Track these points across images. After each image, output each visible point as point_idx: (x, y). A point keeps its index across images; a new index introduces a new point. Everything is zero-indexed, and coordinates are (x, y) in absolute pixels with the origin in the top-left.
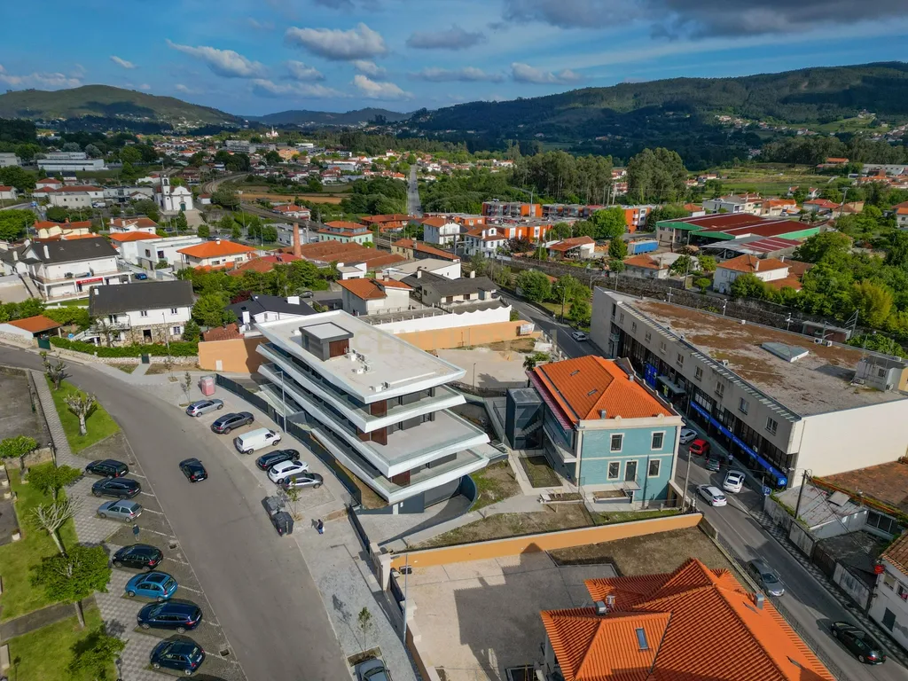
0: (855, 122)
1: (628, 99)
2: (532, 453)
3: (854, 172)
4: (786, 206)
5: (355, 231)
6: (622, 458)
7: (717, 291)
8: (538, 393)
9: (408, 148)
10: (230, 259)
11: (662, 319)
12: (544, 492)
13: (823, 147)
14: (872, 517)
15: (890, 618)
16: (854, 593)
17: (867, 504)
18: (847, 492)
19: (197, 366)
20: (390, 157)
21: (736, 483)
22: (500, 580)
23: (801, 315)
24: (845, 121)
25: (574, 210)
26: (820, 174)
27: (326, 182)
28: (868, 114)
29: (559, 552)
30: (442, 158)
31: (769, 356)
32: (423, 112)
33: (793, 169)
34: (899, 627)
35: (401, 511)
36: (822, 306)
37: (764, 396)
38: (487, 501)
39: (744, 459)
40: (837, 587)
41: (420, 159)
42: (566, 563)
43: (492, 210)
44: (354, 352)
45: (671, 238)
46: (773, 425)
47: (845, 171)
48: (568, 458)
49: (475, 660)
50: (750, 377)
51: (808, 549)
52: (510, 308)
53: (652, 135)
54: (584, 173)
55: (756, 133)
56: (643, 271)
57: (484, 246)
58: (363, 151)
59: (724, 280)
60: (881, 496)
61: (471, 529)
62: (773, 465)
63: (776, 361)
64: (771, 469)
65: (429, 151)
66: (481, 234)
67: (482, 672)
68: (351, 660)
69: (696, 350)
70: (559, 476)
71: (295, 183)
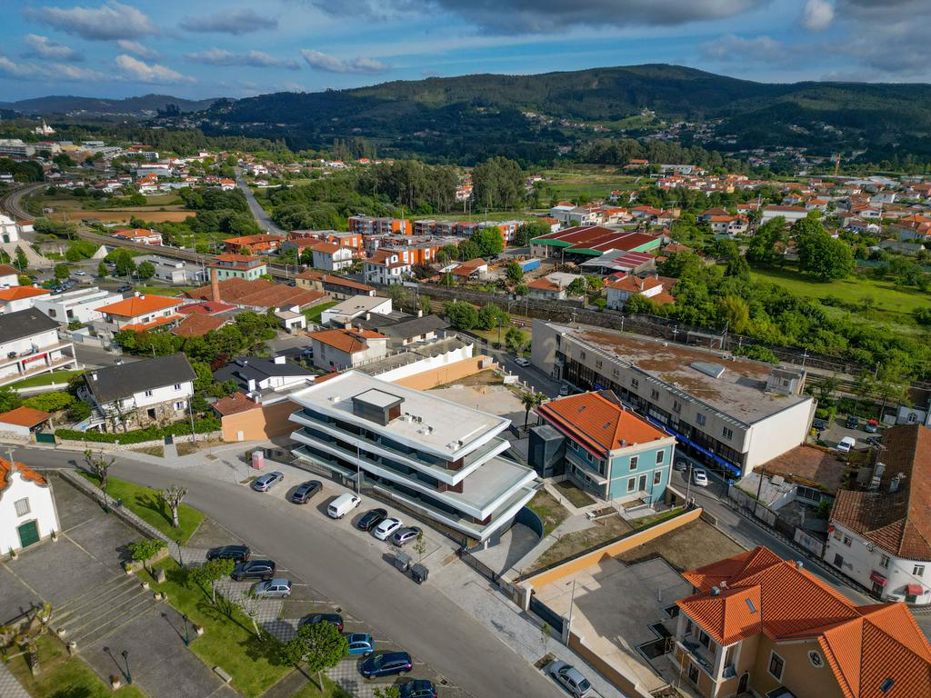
0: (640, 119)
1: (439, 93)
2: (560, 478)
3: (654, 172)
4: (621, 214)
5: (249, 264)
6: (636, 475)
7: (610, 308)
8: (555, 428)
9: (223, 147)
10: (159, 314)
11: (606, 347)
12: (587, 510)
13: (626, 149)
14: (800, 491)
15: (839, 560)
16: (811, 547)
17: (796, 481)
18: (782, 475)
19: (221, 440)
20: (206, 159)
21: (704, 478)
22: (595, 586)
23: (682, 326)
24: (631, 119)
25: (447, 227)
26: (627, 174)
27: (146, 192)
28: (649, 112)
29: (622, 555)
30: (265, 158)
31: (699, 375)
32: (223, 102)
33: (604, 170)
34: (846, 565)
35: (489, 545)
36: (699, 318)
37: (717, 411)
38: (551, 527)
39: (702, 459)
40: (798, 545)
41: (241, 160)
42: (631, 563)
43: (361, 225)
44: (407, 414)
45: (544, 253)
46: (728, 433)
47: (647, 172)
48: (601, 481)
49: (613, 647)
50: (699, 395)
51: (772, 522)
52: (472, 346)
53: (467, 131)
54: (435, 182)
55: (560, 130)
56: (545, 294)
57: (389, 273)
58: (169, 150)
59: (616, 299)
60: (801, 473)
61: (555, 551)
62: (727, 461)
63: (706, 379)
64: (727, 465)
65: (248, 150)
66: (384, 262)
67: (623, 653)
68: (536, 665)
69: (649, 376)
70: (592, 496)
71: (109, 195)
